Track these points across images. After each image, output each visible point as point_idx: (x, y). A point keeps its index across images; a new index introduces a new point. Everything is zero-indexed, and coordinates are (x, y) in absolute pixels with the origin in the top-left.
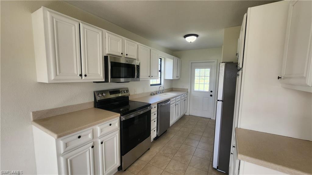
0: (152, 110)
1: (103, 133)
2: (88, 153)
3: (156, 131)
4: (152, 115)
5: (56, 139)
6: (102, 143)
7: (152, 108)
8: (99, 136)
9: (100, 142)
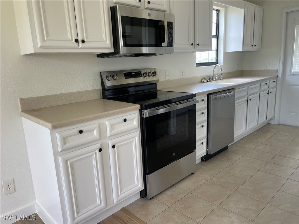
0: (197, 104)
1: (114, 132)
2: (94, 158)
3: (205, 144)
4: (198, 114)
5: (50, 130)
6: (114, 147)
7: (198, 102)
8: (108, 135)
9: (110, 146)
